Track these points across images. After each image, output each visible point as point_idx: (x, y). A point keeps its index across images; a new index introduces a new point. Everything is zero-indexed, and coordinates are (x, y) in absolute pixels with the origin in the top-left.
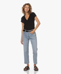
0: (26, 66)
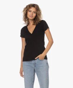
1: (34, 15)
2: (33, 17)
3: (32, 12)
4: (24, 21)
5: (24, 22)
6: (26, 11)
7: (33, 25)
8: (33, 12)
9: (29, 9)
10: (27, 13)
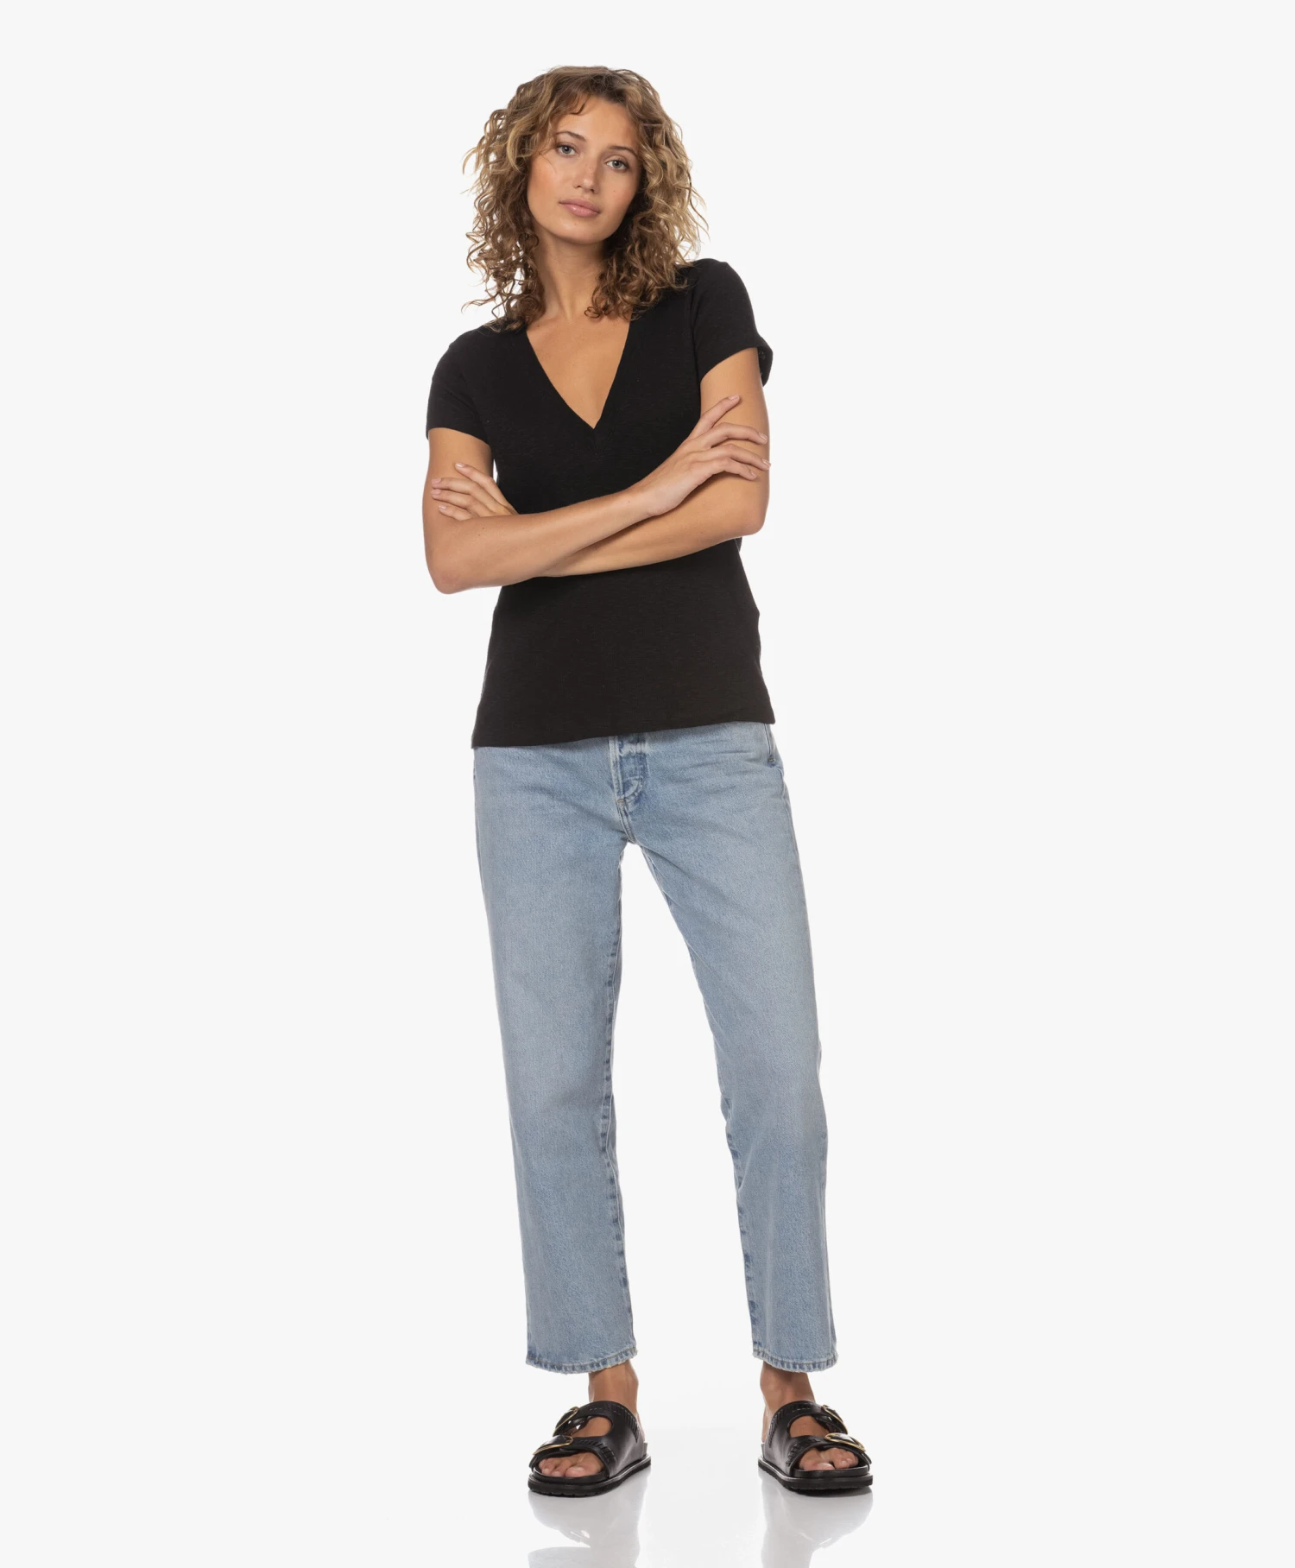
0: (582, 1399)
1: (617, 190)
2: (605, 224)
3: (593, 152)
4: (479, 273)
5: (479, 283)
6: (523, 142)
7: (599, 312)
8: (603, 157)
9: (557, 115)
10: (525, 168)
